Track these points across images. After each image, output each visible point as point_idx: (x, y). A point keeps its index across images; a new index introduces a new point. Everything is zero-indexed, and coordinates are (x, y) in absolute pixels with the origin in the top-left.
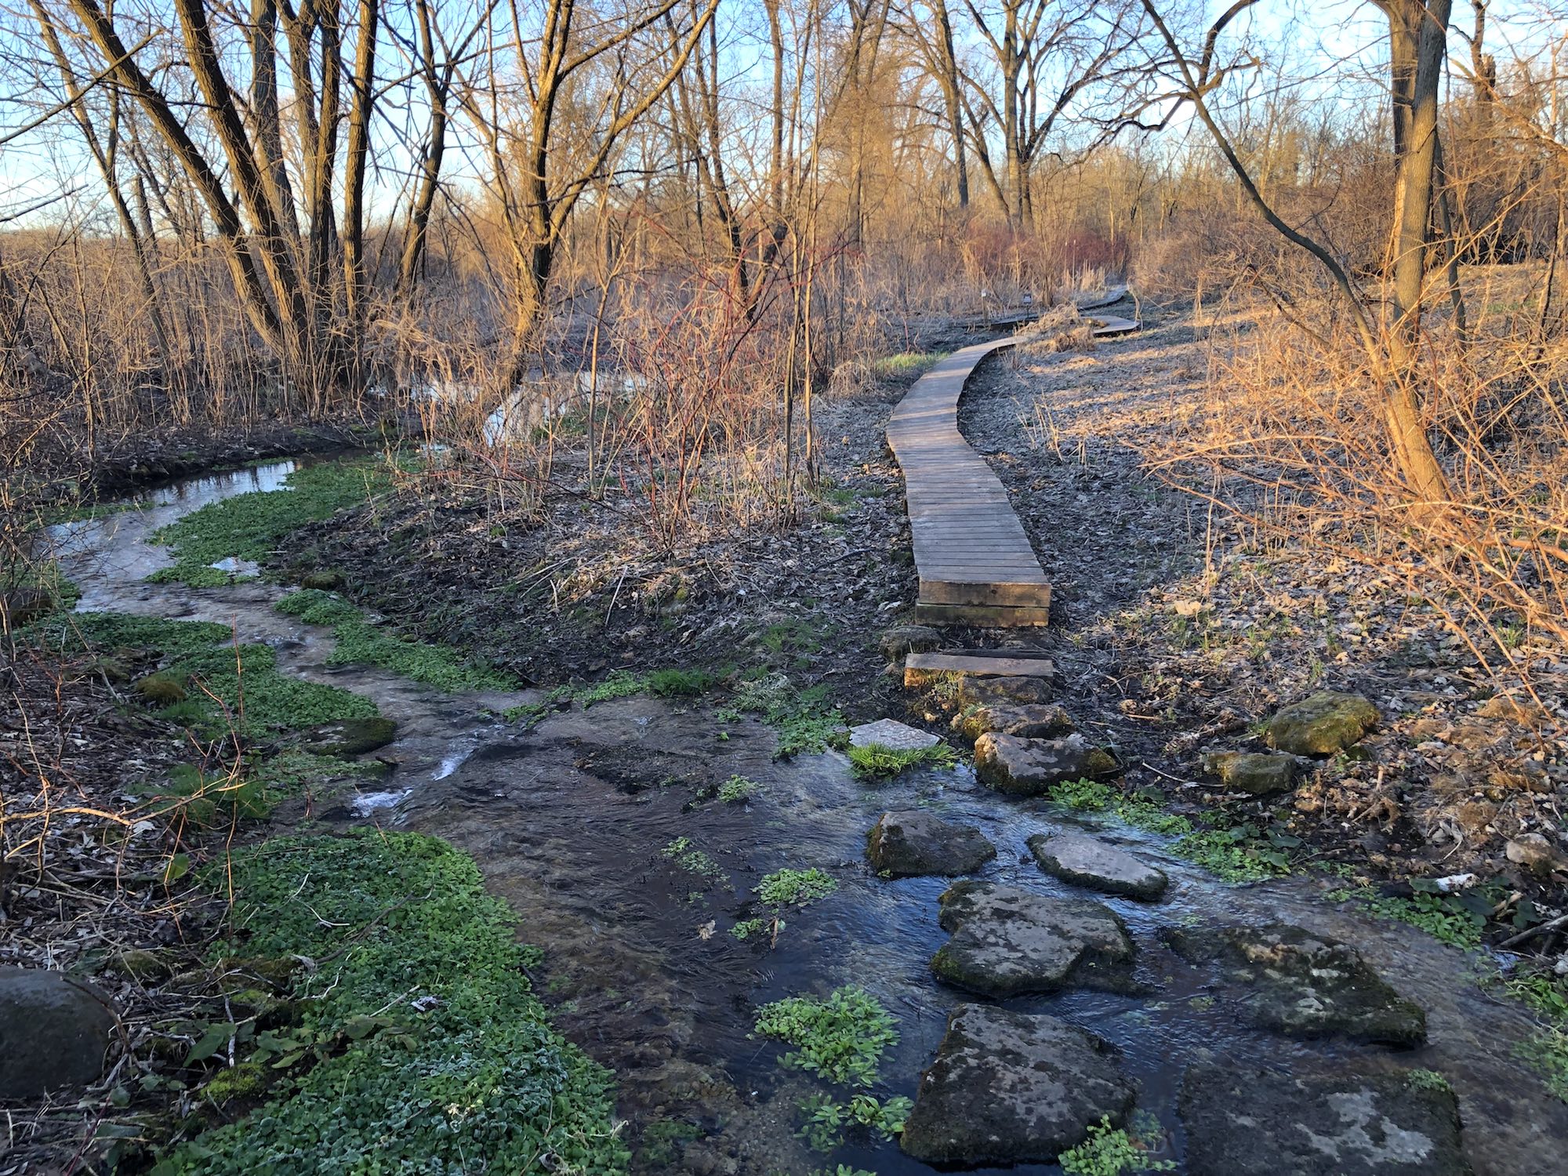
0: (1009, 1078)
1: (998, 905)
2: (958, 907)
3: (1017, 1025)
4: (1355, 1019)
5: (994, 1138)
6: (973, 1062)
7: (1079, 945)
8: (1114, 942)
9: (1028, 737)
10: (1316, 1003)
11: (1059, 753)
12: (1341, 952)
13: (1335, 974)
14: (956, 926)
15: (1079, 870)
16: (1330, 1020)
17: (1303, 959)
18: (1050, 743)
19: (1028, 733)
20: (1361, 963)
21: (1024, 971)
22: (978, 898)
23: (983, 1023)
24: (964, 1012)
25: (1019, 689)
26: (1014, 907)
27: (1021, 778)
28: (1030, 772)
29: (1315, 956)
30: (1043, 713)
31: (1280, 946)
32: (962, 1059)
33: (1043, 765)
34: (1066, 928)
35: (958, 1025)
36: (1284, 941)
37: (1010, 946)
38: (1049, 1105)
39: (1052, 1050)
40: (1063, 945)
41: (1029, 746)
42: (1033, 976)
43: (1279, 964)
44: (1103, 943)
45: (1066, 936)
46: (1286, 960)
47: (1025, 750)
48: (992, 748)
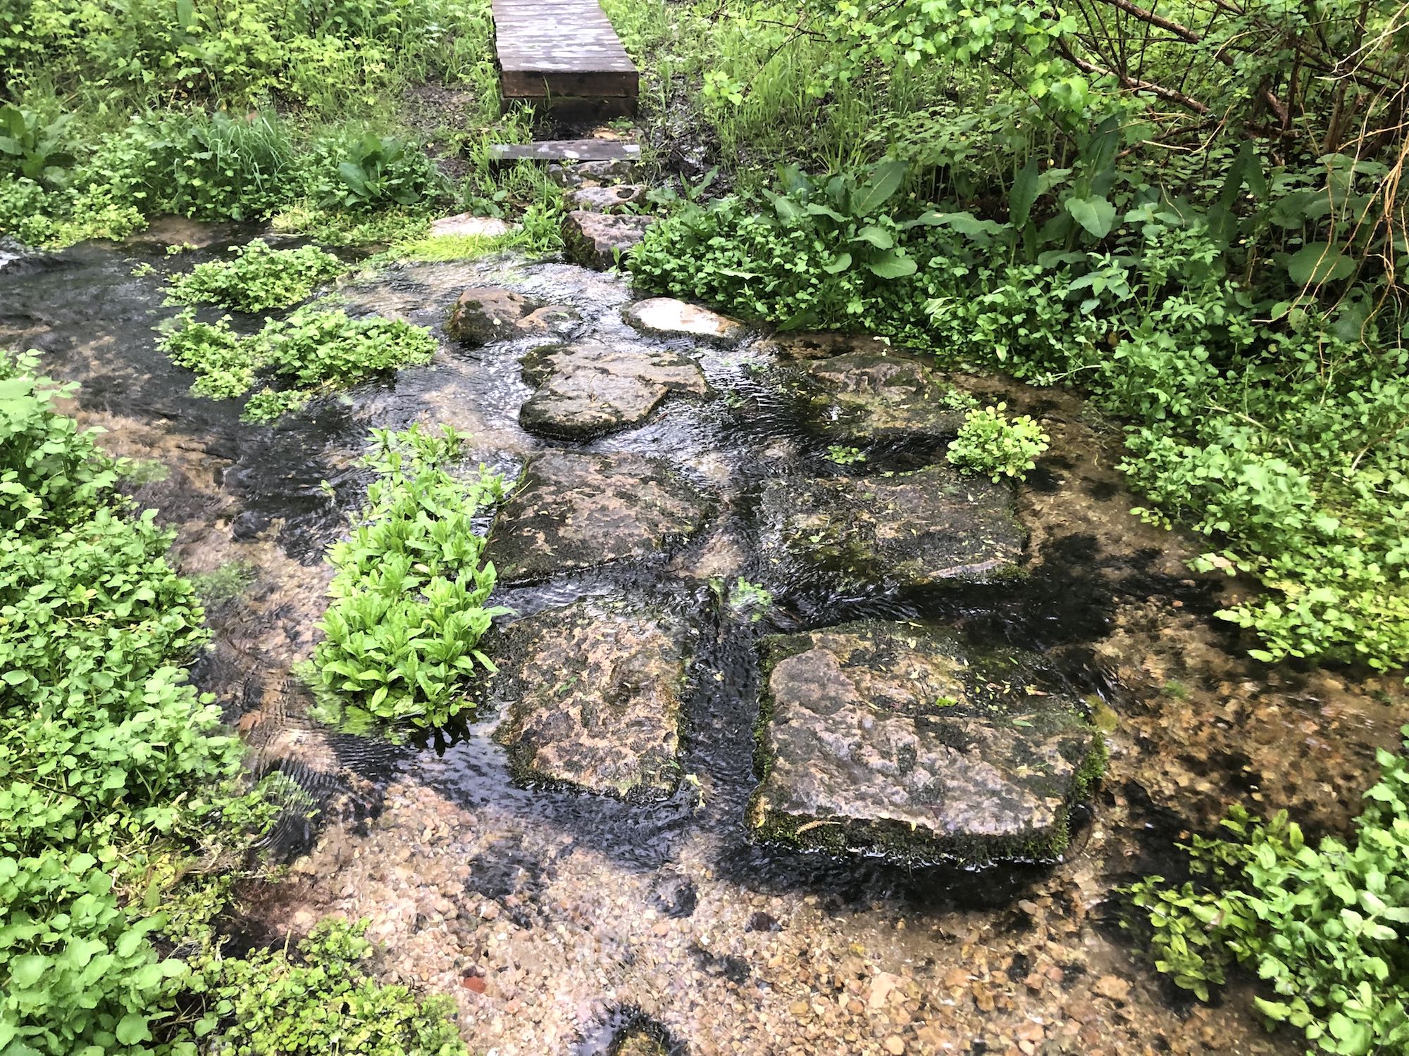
0: (585, 505)
2: (540, 367)
6: (549, 499)
7: (660, 391)
8: (694, 385)
9: (614, 213)
10: (885, 417)
12: (908, 370)
13: (903, 389)
15: (664, 327)
17: (872, 380)
18: (635, 219)
21: (605, 416)
22: (560, 358)
23: (561, 464)
24: (541, 455)
25: (606, 172)
26: (599, 364)
28: (618, 246)
29: (885, 375)
30: (631, 192)
31: (855, 371)
32: (540, 497)
33: (630, 239)
34: (647, 376)
35: (535, 467)
38: (626, 526)
39: (631, 481)
40: (645, 392)
41: (616, 222)
42: (614, 419)
43: (852, 387)
44: (685, 386)
45: (648, 383)
46: (858, 384)
47: (611, 226)
48: (579, 227)
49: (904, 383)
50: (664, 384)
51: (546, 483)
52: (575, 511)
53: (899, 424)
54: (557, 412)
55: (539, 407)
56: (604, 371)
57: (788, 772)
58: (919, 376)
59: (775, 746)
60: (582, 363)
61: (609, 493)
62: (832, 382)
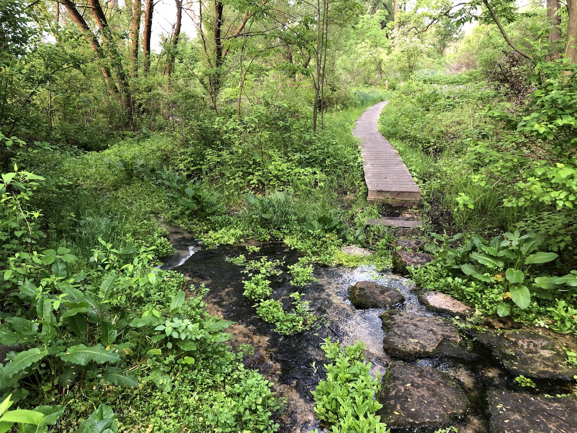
2: (389, 321)
7: (441, 338)
8: (455, 337)
9: (414, 252)
11: (427, 258)
13: (550, 352)
14: (389, 329)
15: (437, 306)
18: (422, 255)
21: (418, 348)
22: (397, 317)
24: (395, 365)
25: (410, 233)
29: (541, 344)
30: (419, 242)
33: (421, 263)
34: (434, 330)
38: (434, 406)
39: (433, 383)
40: (434, 337)
41: (415, 256)
42: (422, 350)
43: (525, 347)
44: (451, 337)
45: (435, 333)
46: (528, 346)
47: (413, 257)
48: (400, 256)
49: (550, 349)
50: (442, 335)
51: (397, 379)
52: (411, 395)
53: (550, 370)
54: (399, 343)
55: (391, 340)
56: (415, 325)
58: (558, 347)
60: (406, 320)
61: (425, 388)
62: (516, 343)
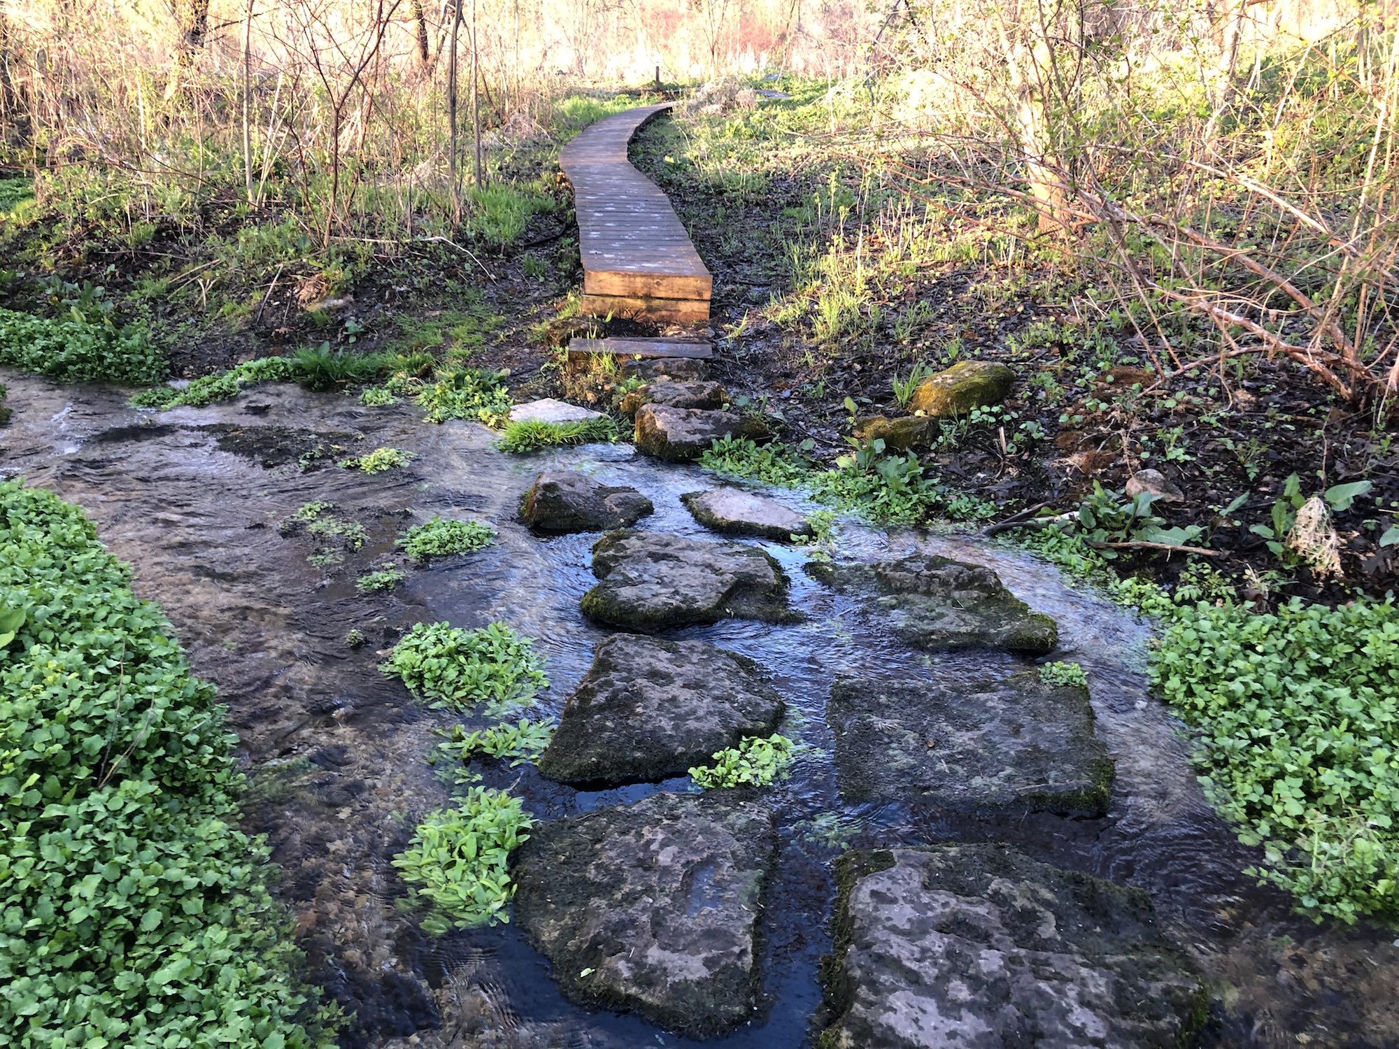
0: (655, 694)
1: (653, 548)
2: (611, 552)
3: (668, 650)
4: (992, 631)
5: (638, 754)
6: (619, 685)
8: (765, 576)
9: (686, 407)
10: (957, 621)
11: (717, 421)
12: (980, 574)
13: (975, 594)
14: (609, 570)
15: (733, 518)
16: (970, 634)
17: (944, 583)
18: (706, 413)
19: (688, 405)
20: (999, 583)
22: (633, 543)
23: (631, 649)
24: (613, 641)
25: (679, 369)
26: (669, 550)
27: (681, 445)
28: (689, 438)
29: (957, 578)
30: (702, 388)
31: (925, 572)
32: (609, 683)
33: (701, 431)
34: (718, 565)
35: (607, 653)
36: (928, 568)
37: (662, 583)
40: (715, 581)
41: (688, 416)
42: (685, 607)
43: (922, 589)
44: (755, 577)
45: (718, 572)
46: (929, 584)
47: (684, 419)
48: (652, 418)
49: (976, 588)
50: (735, 574)
51: (617, 669)
52: (645, 700)
53: (972, 629)
54: (628, 596)
56: (675, 558)
57: (871, 1004)
58: (992, 582)
59: (858, 973)
61: (679, 682)
62: (902, 581)
